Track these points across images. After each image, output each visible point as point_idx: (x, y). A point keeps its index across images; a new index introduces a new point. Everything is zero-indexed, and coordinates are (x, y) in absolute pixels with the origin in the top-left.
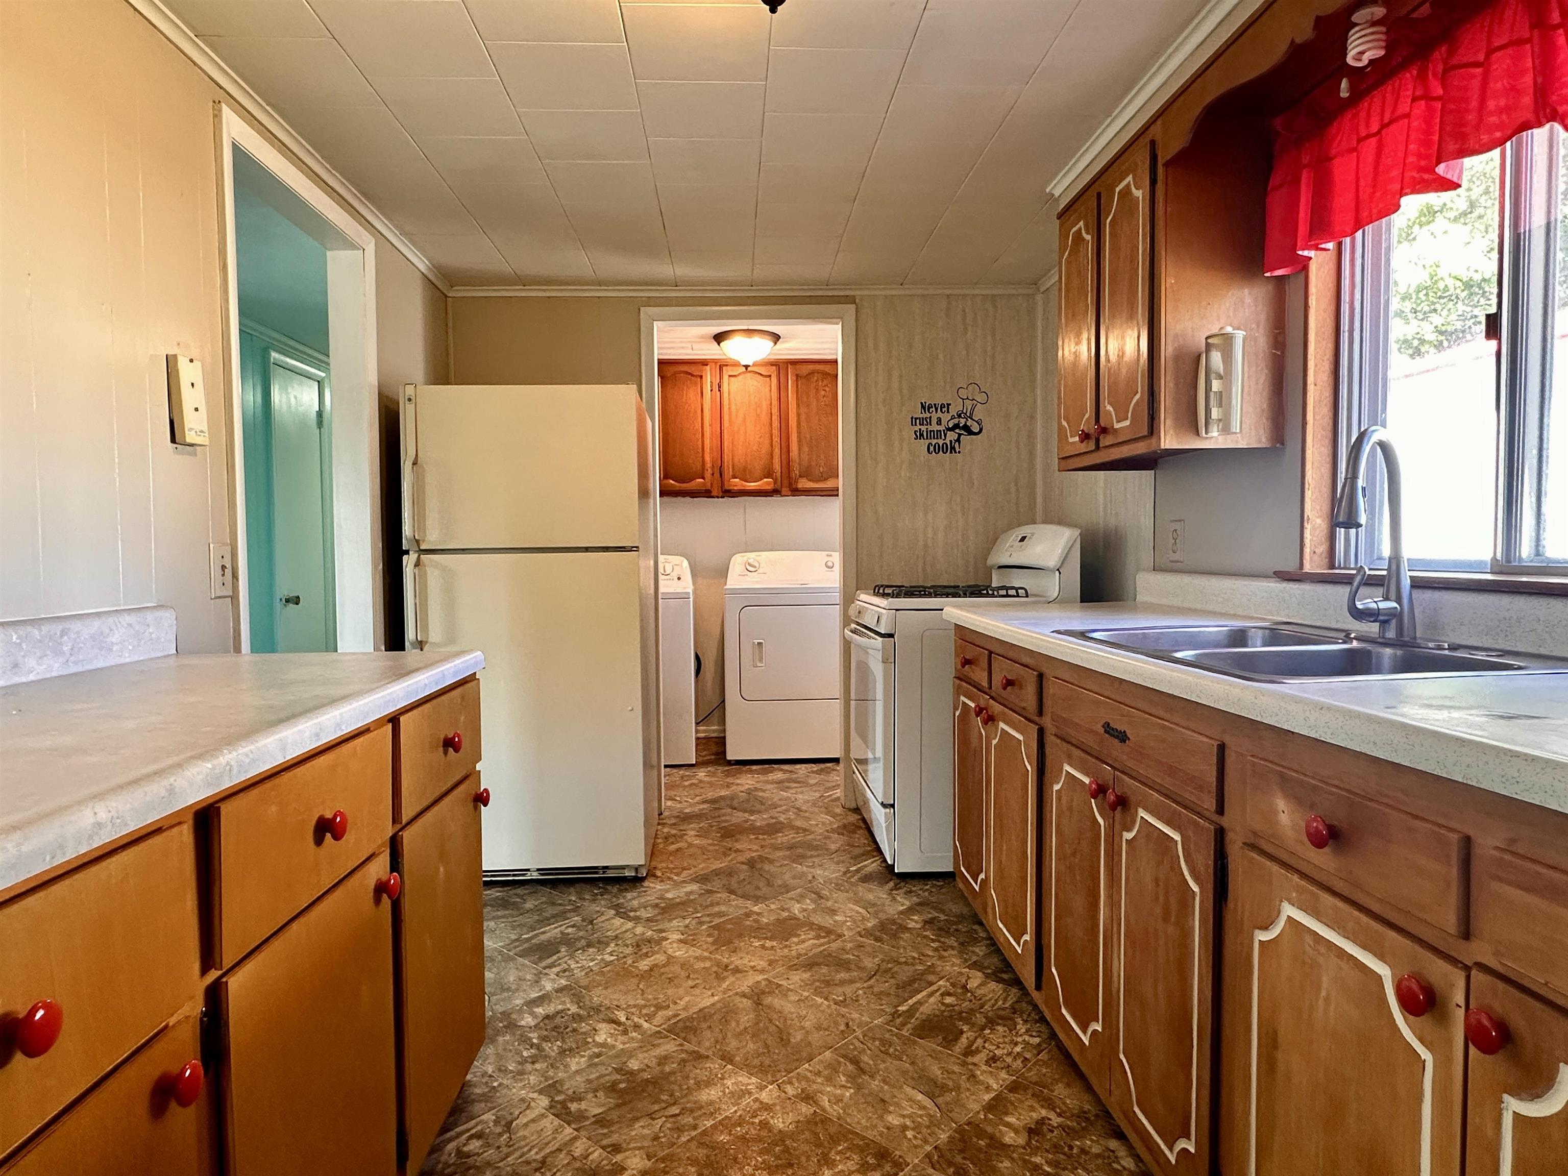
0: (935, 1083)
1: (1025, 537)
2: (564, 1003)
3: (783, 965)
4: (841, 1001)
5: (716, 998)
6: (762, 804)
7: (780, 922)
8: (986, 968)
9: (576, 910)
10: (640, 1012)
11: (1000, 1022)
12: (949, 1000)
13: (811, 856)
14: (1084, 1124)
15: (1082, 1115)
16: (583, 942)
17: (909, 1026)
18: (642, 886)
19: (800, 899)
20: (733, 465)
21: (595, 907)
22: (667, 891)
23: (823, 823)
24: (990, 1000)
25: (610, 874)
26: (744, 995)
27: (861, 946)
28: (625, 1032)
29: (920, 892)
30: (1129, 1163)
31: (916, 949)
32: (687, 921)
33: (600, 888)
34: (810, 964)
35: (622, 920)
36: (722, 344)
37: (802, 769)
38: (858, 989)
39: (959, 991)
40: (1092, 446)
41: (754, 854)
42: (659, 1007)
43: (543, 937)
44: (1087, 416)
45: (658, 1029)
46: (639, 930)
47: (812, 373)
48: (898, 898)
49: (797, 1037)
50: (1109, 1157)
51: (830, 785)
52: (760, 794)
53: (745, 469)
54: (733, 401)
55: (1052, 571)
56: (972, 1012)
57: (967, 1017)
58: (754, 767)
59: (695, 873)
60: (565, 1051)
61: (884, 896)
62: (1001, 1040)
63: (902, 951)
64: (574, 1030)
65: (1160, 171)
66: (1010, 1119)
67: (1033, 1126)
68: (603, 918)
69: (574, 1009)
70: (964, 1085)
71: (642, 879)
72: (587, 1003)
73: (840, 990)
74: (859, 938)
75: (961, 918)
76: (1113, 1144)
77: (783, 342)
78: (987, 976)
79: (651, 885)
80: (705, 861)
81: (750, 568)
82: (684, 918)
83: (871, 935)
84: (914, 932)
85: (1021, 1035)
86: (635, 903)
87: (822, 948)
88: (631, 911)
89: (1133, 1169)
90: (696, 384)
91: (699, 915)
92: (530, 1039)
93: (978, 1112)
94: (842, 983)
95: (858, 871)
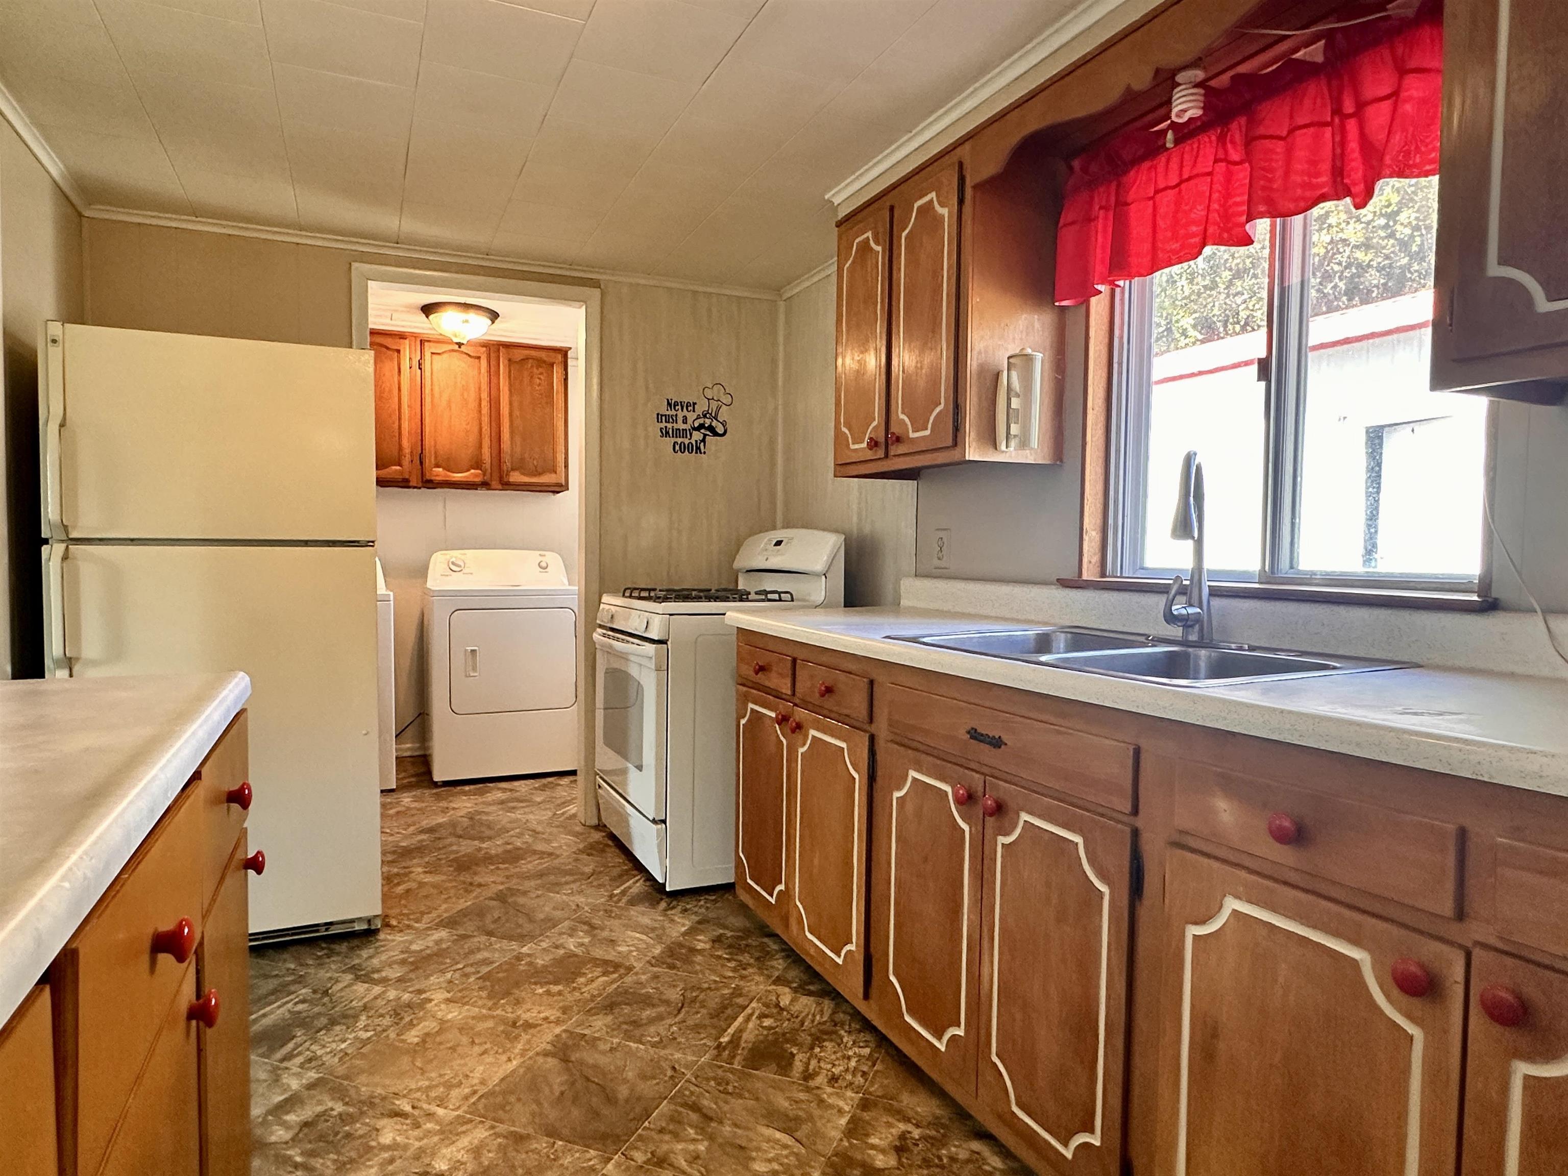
0: (787, 1116)
1: (781, 541)
2: (320, 1103)
3: (579, 1012)
4: (659, 1043)
5: (515, 1062)
6: (489, 827)
7: (558, 962)
8: (792, 982)
9: (301, 980)
10: (427, 1096)
11: (825, 1037)
12: (767, 1022)
13: (567, 883)
14: (942, 1131)
15: (936, 1123)
16: (324, 1021)
17: (738, 1058)
18: (377, 940)
19: (572, 932)
20: (435, 453)
21: (323, 974)
22: (411, 943)
23: (566, 844)
24: (808, 1015)
25: (334, 931)
26: (546, 1054)
27: (656, 977)
28: (417, 1126)
29: (696, 909)
30: (995, 1162)
31: (714, 971)
32: (449, 975)
33: (323, 949)
34: (610, 1006)
35: (366, 985)
36: (431, 317)
37: (522, 787)
38: (671, 1025)
39: (775, 1011)
40: (881, 453)
41: (501, 887)
42: (449, 1086)
43: (266, 1021)
44: (875, 423)
45: (457, 1113)
46: (392, 994)
47: (526, 359)
48: (676, 918)
49: (623, 1092)
50: (977, 1160)
51: (559, 802)
52: (484, 818)
53: (448, 459)
54: (435, 380)
55: (817, 575)
56: (795, 1031)
57: (791, 1037)
58: (467, 788)
59: (439, 916)
60: (344, 1164)
61: (662, 918)
62: (833, 1057)
63: (701, 976)
64: (348, 1135)
65: (969, 193)
66: (874, 1140)
67: (898, 1144)
68: (340, 986)
69: (339, 1108)
70: (817, 1112)
71: (375, 932)
72: (354, 1095)
73: (652, 1029)
74: (651, 968)
75: (747, 933)
76: (976, 1145)
77: (501, 322)
78: (795, 990)
79: (389, 937)
80: (446, 901)
81: (454, 568)
82: (443, 972)
83: (663, 963)
84: (706, 953)
85: (851, 1048)
86: (375, 962)
87: (615, 986)
88: (373, 972)
89: (1002, 1167)
90: (392, 359)
91: (460, 966)
92: (290, 1158)
93: (841, 1140)
94: (652, 1021)
95: (623, 893)
